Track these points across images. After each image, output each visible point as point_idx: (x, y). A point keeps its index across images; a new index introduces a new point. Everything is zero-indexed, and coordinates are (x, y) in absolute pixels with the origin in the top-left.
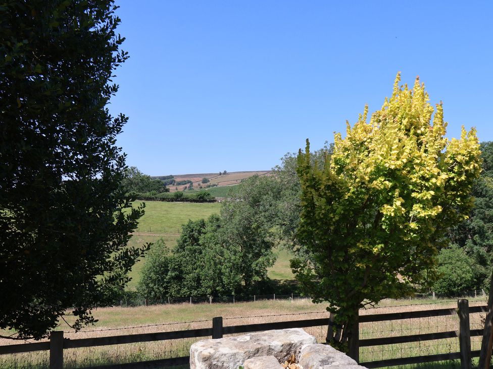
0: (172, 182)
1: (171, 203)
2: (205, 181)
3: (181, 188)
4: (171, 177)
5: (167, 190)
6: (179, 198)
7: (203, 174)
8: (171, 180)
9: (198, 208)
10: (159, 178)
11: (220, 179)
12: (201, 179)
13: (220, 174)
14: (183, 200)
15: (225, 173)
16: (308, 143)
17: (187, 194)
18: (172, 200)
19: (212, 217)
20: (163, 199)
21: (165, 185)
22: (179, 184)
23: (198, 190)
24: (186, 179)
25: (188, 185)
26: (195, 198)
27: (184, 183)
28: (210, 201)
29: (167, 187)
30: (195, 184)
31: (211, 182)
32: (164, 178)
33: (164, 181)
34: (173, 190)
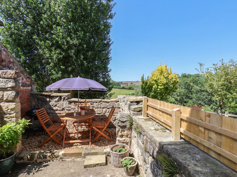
0: (122, 84)
1: (121, 89)
2: (132, 84)
3: (124, 85)
4: (122, 82)
5: (120, 86)
6: (123, 88)
7: (131, 82)
8: (122, 83)
9: (129, 91)
10: (118, 82)
11: (136, 83)
12: (131, 83)
13: (136, 82)
14: (124, 89)
15: (138, 81)
16: (143, 75)
17: (126, 87)
18: (122, 89)
19: (132, 94)
20: (119, 88)
21: (120, 84)
22: (124, 84)
23: (129, 86)
24: (126, 83)
25: (126, 85)
26: (128, 88)
27: (125, 84)
28: (132, 89)
29: (120, 85)
30: (129, 84)
31: (134, 84)
32: (120, 82)
33: (120, 83)
34: (122, 86)
